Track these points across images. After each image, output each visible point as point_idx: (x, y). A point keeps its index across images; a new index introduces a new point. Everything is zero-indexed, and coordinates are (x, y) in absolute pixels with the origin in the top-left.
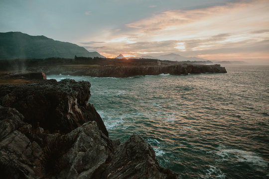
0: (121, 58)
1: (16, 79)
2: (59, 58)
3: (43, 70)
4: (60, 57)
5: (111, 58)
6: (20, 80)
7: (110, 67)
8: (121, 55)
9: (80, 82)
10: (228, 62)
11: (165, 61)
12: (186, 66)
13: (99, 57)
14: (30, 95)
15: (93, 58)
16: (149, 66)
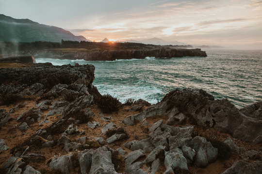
0: (107, 42)
1: (11, 62)
2: (45, 42)
3: (31, 53)
4: (47, 41)
5: (97, 42)
6: (15, 63)
7: (97, 50)
8: (106, 39)
9: (85, 66)
10: (207, 47)
11: (149, 45)
12: (169, 50)
13: (86, 41)
14: (43, 78)
15: (80, 42)
16: (135, 50)
